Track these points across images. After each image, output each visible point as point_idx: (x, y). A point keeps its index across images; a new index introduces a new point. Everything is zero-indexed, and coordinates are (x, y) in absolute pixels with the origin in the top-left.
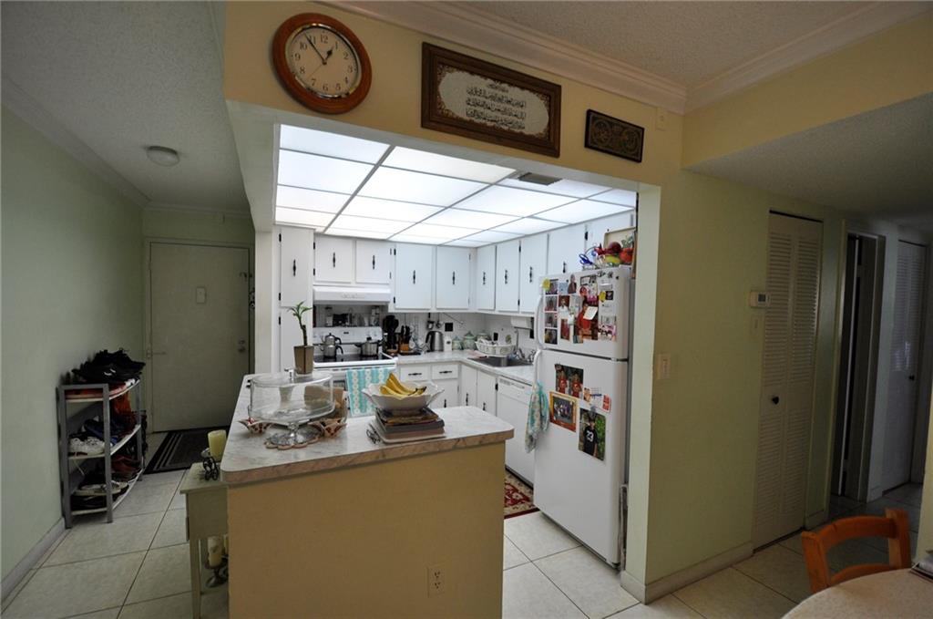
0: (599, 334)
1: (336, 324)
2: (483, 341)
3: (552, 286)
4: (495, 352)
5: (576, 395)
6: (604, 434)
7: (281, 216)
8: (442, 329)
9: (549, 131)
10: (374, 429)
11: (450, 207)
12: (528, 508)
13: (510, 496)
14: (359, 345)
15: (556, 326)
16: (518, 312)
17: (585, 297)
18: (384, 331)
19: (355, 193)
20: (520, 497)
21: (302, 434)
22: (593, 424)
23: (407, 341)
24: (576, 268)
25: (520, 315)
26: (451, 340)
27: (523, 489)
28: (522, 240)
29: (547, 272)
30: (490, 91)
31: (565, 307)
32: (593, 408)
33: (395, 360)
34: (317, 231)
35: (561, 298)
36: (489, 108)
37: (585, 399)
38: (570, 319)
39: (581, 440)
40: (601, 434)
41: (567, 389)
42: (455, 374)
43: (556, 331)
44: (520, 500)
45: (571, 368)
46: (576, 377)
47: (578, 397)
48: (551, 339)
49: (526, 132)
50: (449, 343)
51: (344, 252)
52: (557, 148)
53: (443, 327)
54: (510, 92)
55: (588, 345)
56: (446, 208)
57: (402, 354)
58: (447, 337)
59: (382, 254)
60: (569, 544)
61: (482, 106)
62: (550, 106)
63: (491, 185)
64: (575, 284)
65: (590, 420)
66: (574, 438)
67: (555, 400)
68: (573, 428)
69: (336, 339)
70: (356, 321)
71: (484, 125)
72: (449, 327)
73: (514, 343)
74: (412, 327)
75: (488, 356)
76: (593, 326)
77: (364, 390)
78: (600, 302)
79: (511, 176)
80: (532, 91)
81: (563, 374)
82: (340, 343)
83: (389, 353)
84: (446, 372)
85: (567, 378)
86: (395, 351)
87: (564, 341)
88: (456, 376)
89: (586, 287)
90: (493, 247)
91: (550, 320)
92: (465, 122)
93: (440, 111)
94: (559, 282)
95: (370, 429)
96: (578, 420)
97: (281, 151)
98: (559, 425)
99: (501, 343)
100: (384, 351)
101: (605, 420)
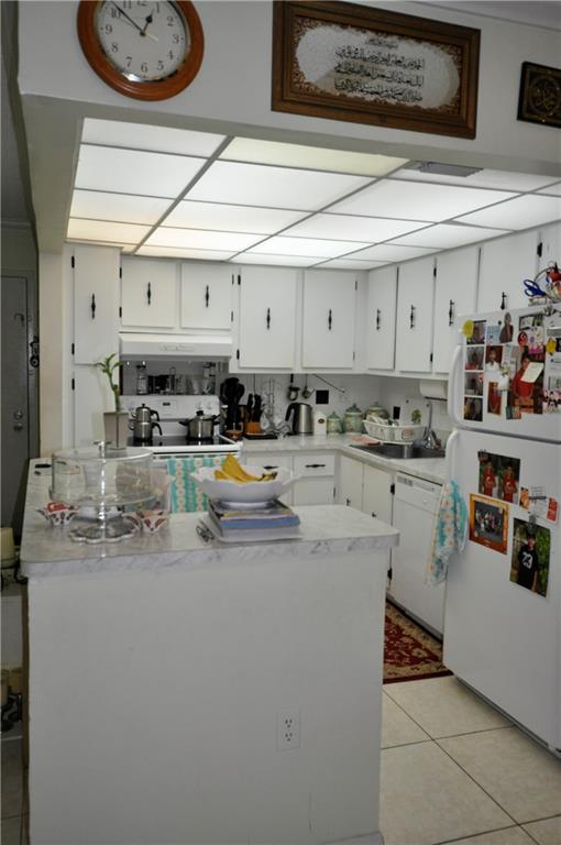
0: (545, 405)
1: (151, 391)
2: (376, 419)
3: (476, 331)
4: (393, 439)
5: (509, 498)
6: (548, 557)
7: (75, 229)
8: (312, 400)
9: (459, 101)
10: (205, 526)
11: (321, 211)
12: (434, 670)
13: (409, 652)
14: (186, 423)
15: (481, 394)
16: (430, 373)
17: (526, 347)
18: (223, 401)
19: (181, 197)
20: (425, 654)
21: (114, 526)
22: (533, 542)
23: (256, 418)
24: (520, 303)
25: (433, 377)
26: (324, 418)
27: (429, 644)
28: (439, 258)
29: (476, 310)
30: (370, 50)
31: (496, 364)
32: (533, 518)
33: (237, 446)
34: (124, 250)
35: (490, 349)
36: (369, 75)
37: (521, 504)
38: (503, 383)
39: (513, 567)
40: (543, 557)
41: (495, 490)
42: (329, 470)
43: (481, 400)
44: (424, 659)
45: (502, 457)
46: (509, 471)
47: (511, 501)
48: (473, 413)
49: (423, 105)
50: (321, 421)
51: (164, 281)
52: (471, 126)
53: (313, 398)
54: (400, 48)
55: (528, 422)
56: (315, 213)
57: (249, 438)
58: (320, 412)
59: (220, 284)
60: (493, 723)
61: (358, 72)
62: (461, 62)
63: (379, 178)
64: (511, 328)
65: (529, 536)
66: (503, 563)
67: (478, 506)
68: (502, 549)
69: (152, 412)
70: (182, 387)
71: (360, 101)
72: (323, 397)
73: (424, 422)
74: (264, 396)
75: (382, 442)
76: (535, 391)
77: (192, 474)
78: (547, 355)
79: (406, 167)
80: (434, 42)
81: (489, 466)
82: (158, 419)
83: (230, 436)
84: (315, 466)
85: (495, 473)
86: (238, 432)
87: (493, 416)
88: (332, 473)
89: (527, 332)
90: (394, 269)
91: (473, 384)
92: (335, 98)
93: (298, 85)
94: (487, 325)
95: (201, 526)
96: (510, 537)
97: (82, 147)
98: (483, 544)
99: (404, 423)
100: (223, 433)
101: (549, 536)
